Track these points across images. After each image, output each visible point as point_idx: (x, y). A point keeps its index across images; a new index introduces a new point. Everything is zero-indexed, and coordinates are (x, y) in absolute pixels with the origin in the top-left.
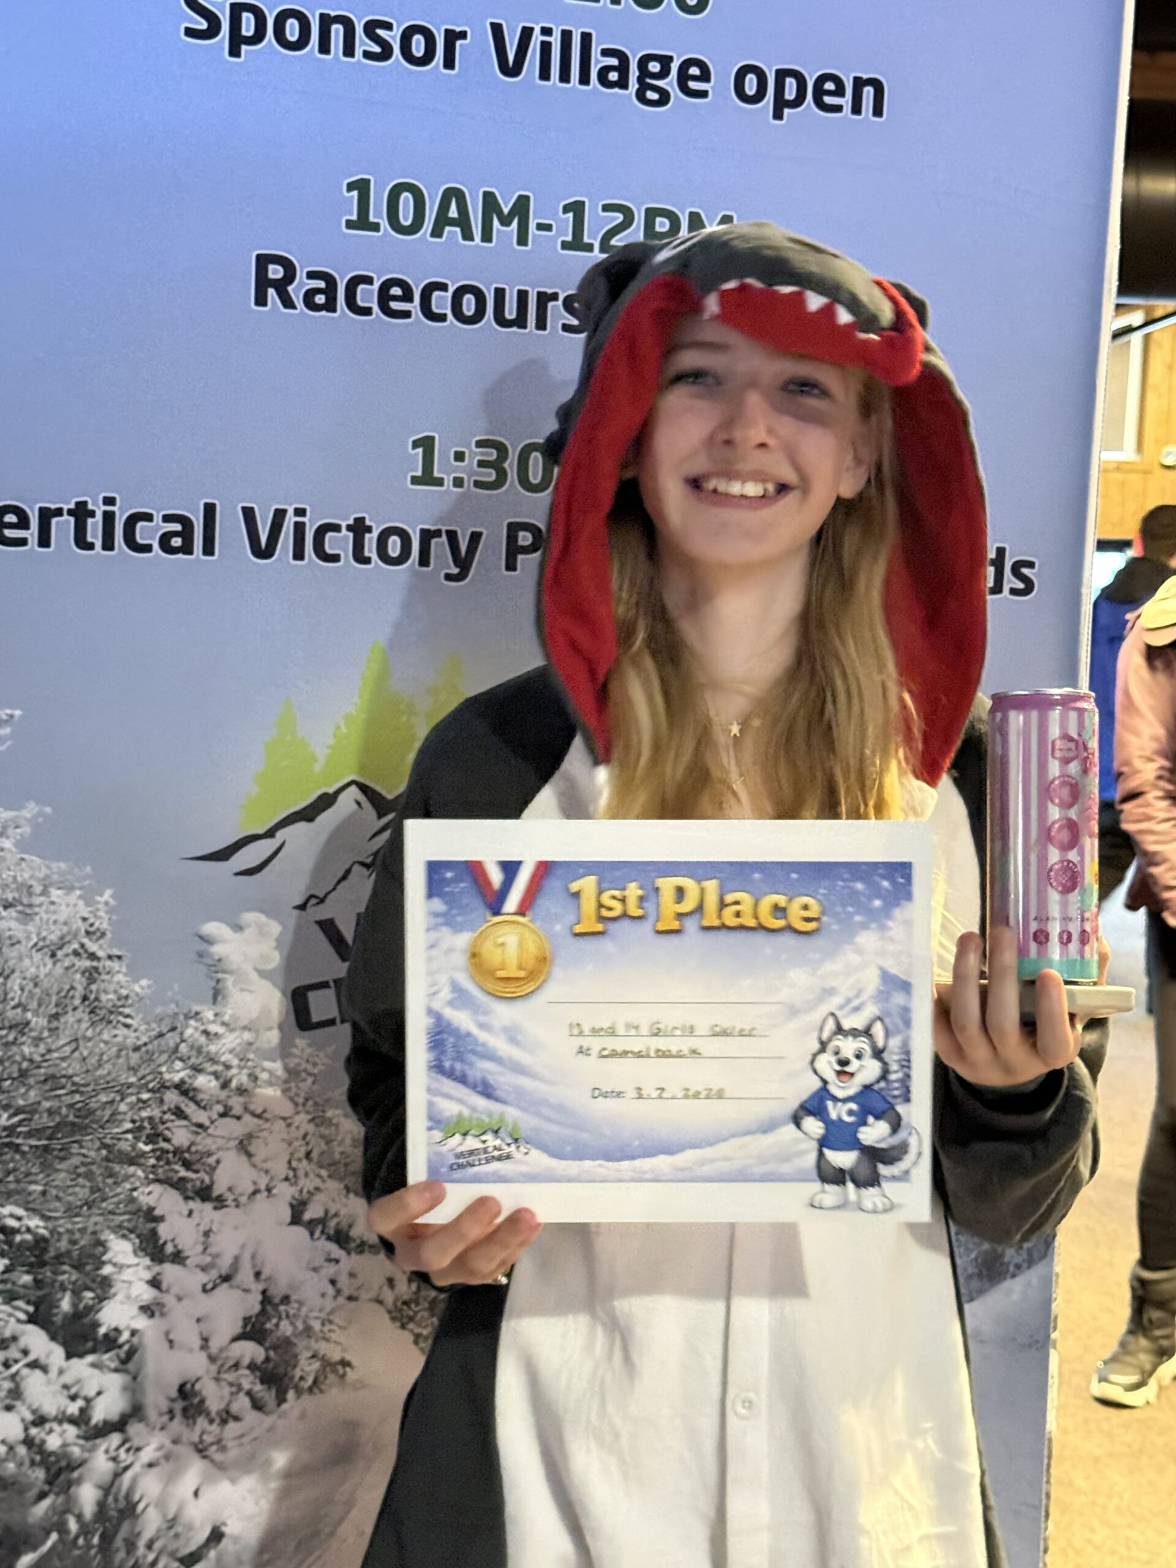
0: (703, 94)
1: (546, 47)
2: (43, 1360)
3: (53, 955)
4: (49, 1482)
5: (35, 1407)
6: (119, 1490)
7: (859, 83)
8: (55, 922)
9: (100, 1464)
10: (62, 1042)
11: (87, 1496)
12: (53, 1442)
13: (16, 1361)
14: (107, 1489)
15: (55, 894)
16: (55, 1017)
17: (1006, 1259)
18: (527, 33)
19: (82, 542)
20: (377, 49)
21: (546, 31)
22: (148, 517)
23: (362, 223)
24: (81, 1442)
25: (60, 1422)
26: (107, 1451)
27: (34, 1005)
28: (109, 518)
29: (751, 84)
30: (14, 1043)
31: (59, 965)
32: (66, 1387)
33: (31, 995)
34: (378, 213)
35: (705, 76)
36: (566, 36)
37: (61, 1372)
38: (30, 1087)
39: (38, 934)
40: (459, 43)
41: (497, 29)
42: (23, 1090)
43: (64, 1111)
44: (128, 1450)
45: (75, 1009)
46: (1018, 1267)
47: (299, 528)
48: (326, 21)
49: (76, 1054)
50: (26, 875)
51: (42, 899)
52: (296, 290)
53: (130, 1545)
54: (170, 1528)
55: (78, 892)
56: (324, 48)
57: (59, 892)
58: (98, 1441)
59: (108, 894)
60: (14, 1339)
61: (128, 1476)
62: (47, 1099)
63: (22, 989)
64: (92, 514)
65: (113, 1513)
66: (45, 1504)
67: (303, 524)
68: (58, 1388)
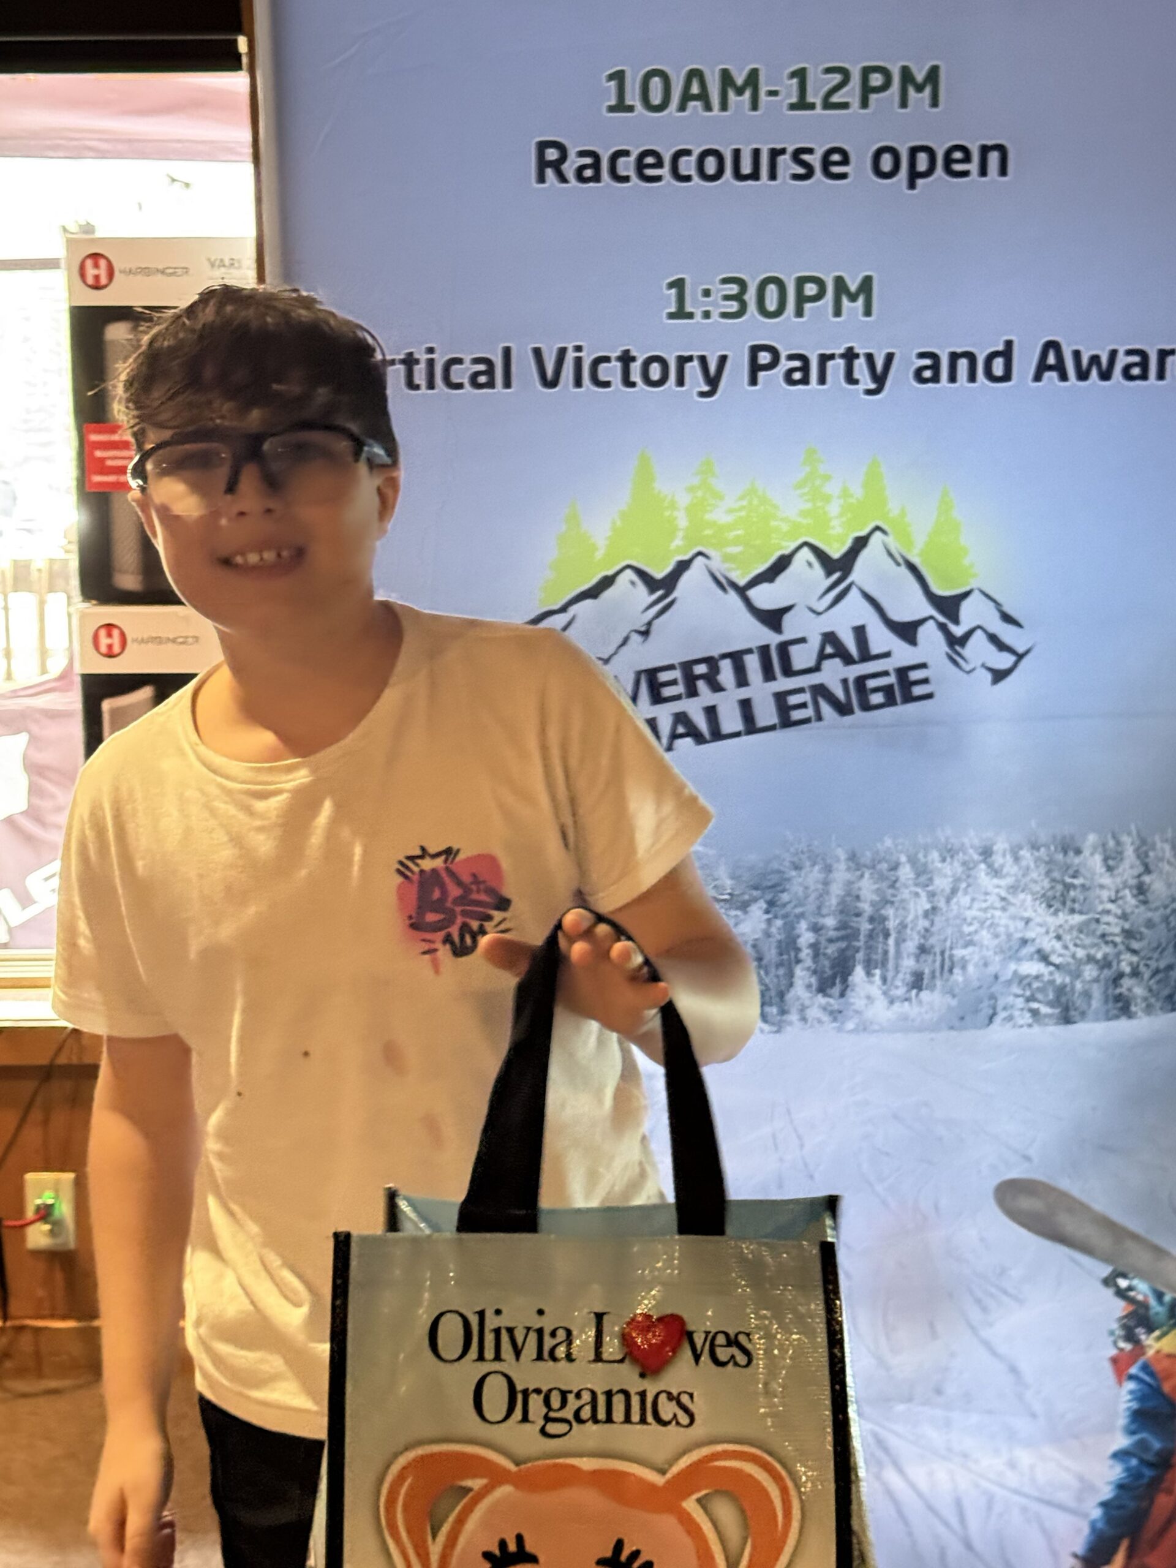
19: (411, 385)
22: (459, 361)
23: (621, 106)
28: (431, 363)
34: (633, 98)
47: (578, 362)
52: (569, 168)
64: (418, 362)
67: (581, 358)
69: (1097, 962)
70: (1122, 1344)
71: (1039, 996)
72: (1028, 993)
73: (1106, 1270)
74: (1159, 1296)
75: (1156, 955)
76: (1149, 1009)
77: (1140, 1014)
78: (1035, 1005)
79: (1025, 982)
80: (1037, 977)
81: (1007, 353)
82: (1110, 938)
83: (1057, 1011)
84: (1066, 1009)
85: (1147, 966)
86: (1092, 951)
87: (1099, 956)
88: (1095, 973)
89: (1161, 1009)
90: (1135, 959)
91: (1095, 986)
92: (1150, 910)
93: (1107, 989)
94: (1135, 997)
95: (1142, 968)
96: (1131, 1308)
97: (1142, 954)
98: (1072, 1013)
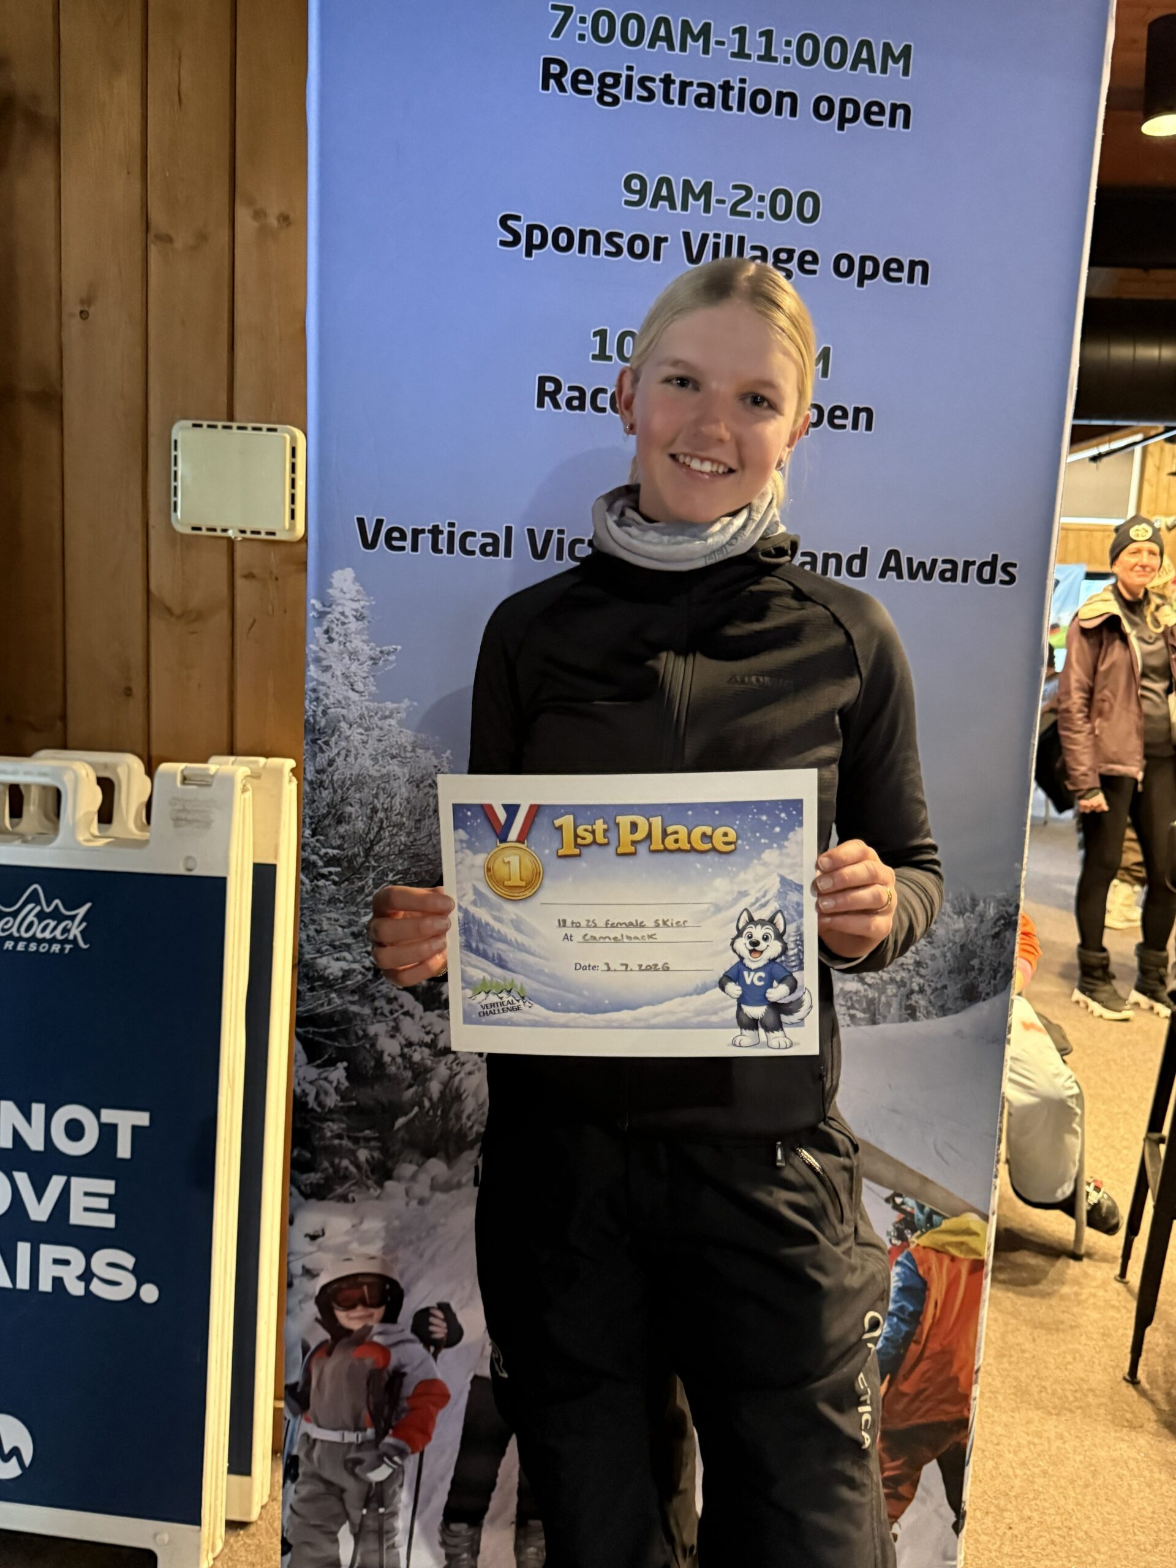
0: (814, 272)
1: (716, 246)
2: (411, 1011)
3: (418, 786)
4: (416, 1077)
5: (407, 1036)
6: (452, 1085)
7: (913, 264)
8: (419, 767)
9: (442, 1071)
10: (422, 835)
11: (435, 1087)
12: (417, 1057)
13: (397, 1011)
14: (446, 1084)
15: (419, 751)
16: (419, 821)
17: (980, 989)
18: (705, 237)
19: (436, 549)
20: (613, 250)
21: (717, 236)
22: (473, 534)
23: (602, 356)
24: (432, 1058)
25: (421, 1046)
26: (446, 1064)
27: (406, 814)
28: (451, 535)
29: (844, 265)
30: (396, 834)
31: (421, 792)
32: (423, 1027)
33: (406, 808)
34: (611, 350)
35: (815, 261)
36: (729, 238)
37: (421, 1018)
38: (405, 860)
39: (410, 774)
40: (663, 245)
41: (687, 236)
42: (401, 861)
43: (423, 874)
44: (457, 1064)
45: (430, 817)
46: (988, 994)
47: (560, 542)
48: (583, 234)
49: (430, 843)
50: (403, 740)
51: (412, 754)
52: (562, 398)
53: (458, 1117)
54: (479, 1110)
55: (431, 751)
56: (582, 250)
57: (421, 751)
58: (441, 1058)
59: (449, 752)
60: (396, 998)
61: (457, 1078)
62: (414, 867)
63: (401, 805)
64: (442, 532)
65: (449, 1098)
66: (412, 1090)
67: (563, 539)
68: (420, 1028)
69: (897, 982)
70: (895, 1241)
71: (857, 1006)
72: (849, 1004)
73: (888, 1193)
74: (921, 1208)
75: (935, 979)
76: (928, 1015)
77: (922, 1017)
78: (852, 1012)
79: (848, 996)
80: (856, 993)
81: (863, 556)
82: (905, 967)
83: (867, 1016)
84: (874, 1015)
85: (930, 986)
86: (894, 975)
87: (898, 978)
88: (895, 991)
89: (936, 1014)
90: (921, 981)
91: (894, 999)
92: (934, 948)
93: (901, 1000)
94: (919, 1007)
95: (926, 988)
96: (902, 1216)
97: (927, 977)
98: (878, 1017)
